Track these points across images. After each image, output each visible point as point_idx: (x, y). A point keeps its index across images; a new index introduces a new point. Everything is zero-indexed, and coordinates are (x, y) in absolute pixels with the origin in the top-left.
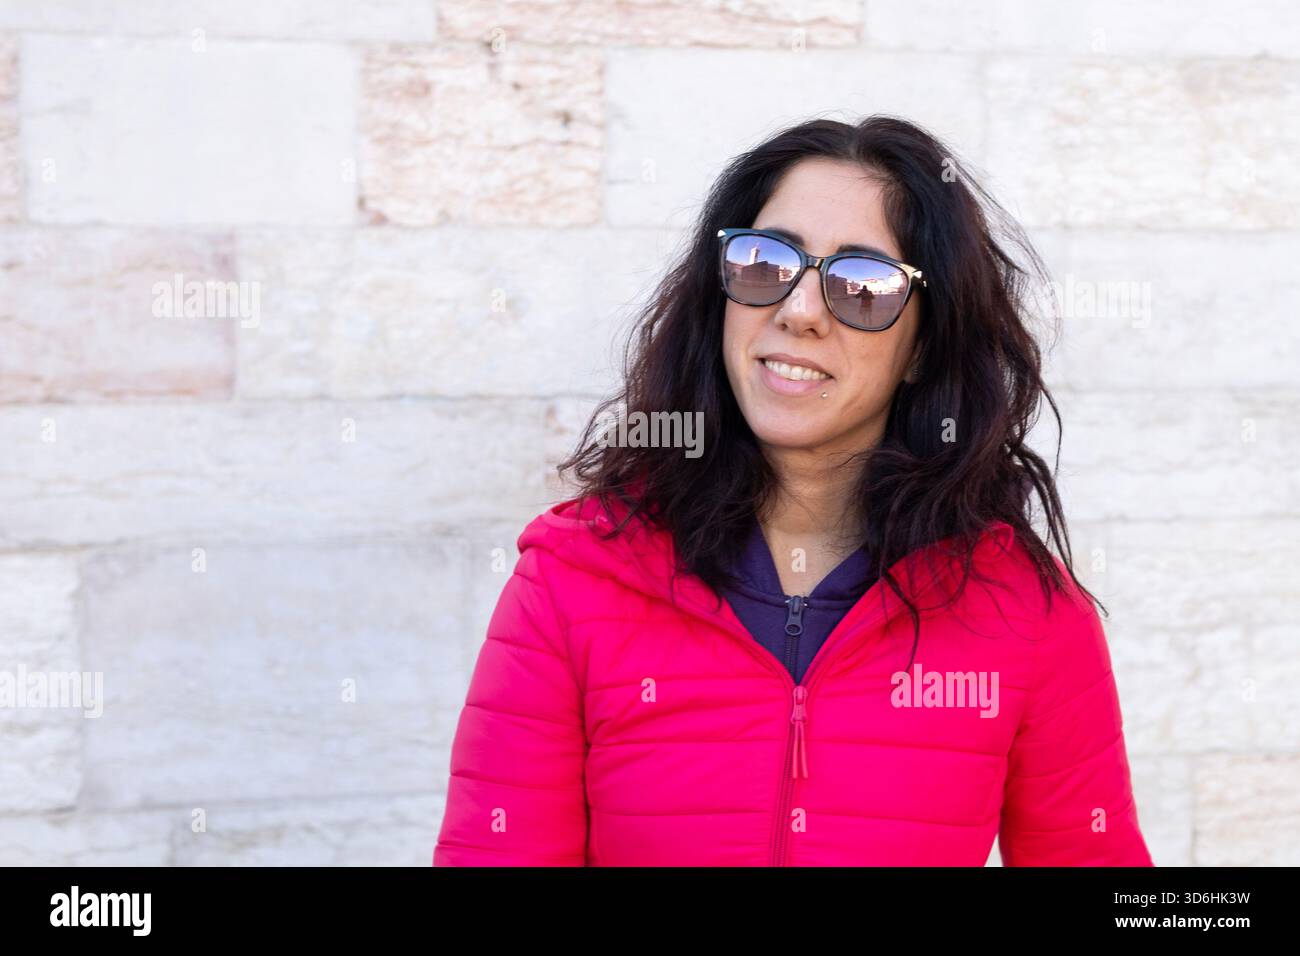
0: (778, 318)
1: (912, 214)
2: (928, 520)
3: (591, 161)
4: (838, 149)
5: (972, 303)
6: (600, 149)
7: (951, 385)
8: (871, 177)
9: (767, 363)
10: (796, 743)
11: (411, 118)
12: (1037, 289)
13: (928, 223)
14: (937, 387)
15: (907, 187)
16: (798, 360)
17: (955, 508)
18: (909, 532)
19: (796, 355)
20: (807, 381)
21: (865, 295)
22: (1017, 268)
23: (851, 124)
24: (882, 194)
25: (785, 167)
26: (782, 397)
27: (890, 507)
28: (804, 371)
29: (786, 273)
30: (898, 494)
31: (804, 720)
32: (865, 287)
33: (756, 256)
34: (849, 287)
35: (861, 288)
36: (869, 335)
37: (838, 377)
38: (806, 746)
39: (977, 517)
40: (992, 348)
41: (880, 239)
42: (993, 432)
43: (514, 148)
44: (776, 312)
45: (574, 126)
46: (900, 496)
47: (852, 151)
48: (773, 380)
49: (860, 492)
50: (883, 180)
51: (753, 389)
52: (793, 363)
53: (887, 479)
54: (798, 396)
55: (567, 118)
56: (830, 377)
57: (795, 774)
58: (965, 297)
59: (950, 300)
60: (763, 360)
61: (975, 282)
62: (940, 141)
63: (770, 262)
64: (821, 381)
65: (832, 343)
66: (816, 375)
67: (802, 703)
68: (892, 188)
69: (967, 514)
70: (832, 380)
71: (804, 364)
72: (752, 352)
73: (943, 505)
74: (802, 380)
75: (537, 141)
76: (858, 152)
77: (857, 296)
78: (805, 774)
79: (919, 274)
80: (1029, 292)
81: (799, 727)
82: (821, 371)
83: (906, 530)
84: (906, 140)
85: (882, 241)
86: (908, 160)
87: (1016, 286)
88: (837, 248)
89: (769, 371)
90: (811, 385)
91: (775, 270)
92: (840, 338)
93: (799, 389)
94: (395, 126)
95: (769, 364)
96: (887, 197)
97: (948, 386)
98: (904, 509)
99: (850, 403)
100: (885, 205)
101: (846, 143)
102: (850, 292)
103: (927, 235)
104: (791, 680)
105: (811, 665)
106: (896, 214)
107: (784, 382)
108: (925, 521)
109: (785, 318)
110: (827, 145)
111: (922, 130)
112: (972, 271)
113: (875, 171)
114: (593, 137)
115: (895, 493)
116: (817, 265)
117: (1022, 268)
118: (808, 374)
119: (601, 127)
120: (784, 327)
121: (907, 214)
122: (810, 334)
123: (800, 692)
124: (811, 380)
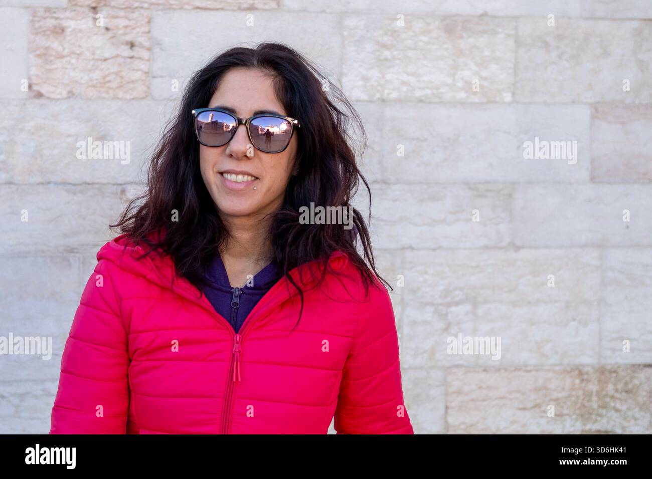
0: (228, 152)
1: (289, 91)
2: (307, 245)
3: (144, 66)
4: (248, 62)
5: (322, 134)
6: (148, 60)
7: (314, 176)
8: (266, 75)
9: (224, 175)
10: (235, 363)
11: (55, 45)
12: (353, 124)
13: (298, 95)
14: (307, 178)
15: (284, 78)
16: (240, 172)
17: (320, 238)
18: (298, 251)
19: (238, 169)
20: (246, 182)
21: (268, 134)
22: (343, 114)
23: (253, 48)
24: (273, 83)
25: (222, 74)
26: (233, 192)
27: (288, 239)
28: (243, 177)
29: (227, 127)
30: (291, 232)
31: (239, 352)
32: (268, 130)
33: (212, 118)
34: (259, 130)
35: (266, 130)
36: (274, 156)
37: (260, 177)
38: (240, 364)
39: (332, 242)
40: (334, 156)
41: (275, 106)
42: (337, 198)
43: (106, 60)
44: (226, 149)
45: (136, 49)
46: (292, 233)
47: (255, 62)
48: (228, 183)
49: (271, 233)
50: (272, 75)
51: (218, 189)
52: (237, 173)
53: (284, 226)
54: (242, 190)
55: (132, 45)
56: (257, 178)
57: (234, 380)
58: (319, 132)
59: (312, 132)
60: (222, 174)
61: (323, 123)
62: (298, 52)
63: (219, 121)
64: (252, 181)
65: (256, 160)
66: (250, 178)
67: (239, 343)
68: (277, 79)
69: (327, 241)
70: (258, 180)
71: (244, 173)
72: (216, 170)
73: (314, 237)
74: (243, 182)
75: (118, 56)
76: (258, 63)
77: (264, 135)
78: (240, 379)
79: (296, 122)
80: (350, 125)
81: (237, 356)
82: (252, 176)
83: (296, 251)
84: (281, 54)
85: (276, 107)
86: (284, 64)
87: (342, 124)
88: (253, 113)
89: (226, 179)
90: (248, 184)
91: (222, 126)
92: (260, 159)
93: (242, 187)
94: (47, 48)
95: (225, 175)
96: (275, 84)
97: (313, 177)
98: (295, 240)
99: (268, 190)
100: (275, 88)
101: (251, 58)
102: (260, 132)
103: (298, 101)
104: (233, 331)
105: (244, 323)
106: (281, 92)
107: (234, 184)
108: (306, 246)
109: (231, 152)
110: (242, 61)
111: (288, 47)
112: (322, 118)
113: (268, 72)
114: (145, 54)
115: (290, 232)
116: (244, 123)
117: (344, 113)
118: (246, 178)
119: (149, 49)
120: (231, 156)
121: (287, 91)
122: (245, 158)
123: (238, 337)
124: (248, 181)
